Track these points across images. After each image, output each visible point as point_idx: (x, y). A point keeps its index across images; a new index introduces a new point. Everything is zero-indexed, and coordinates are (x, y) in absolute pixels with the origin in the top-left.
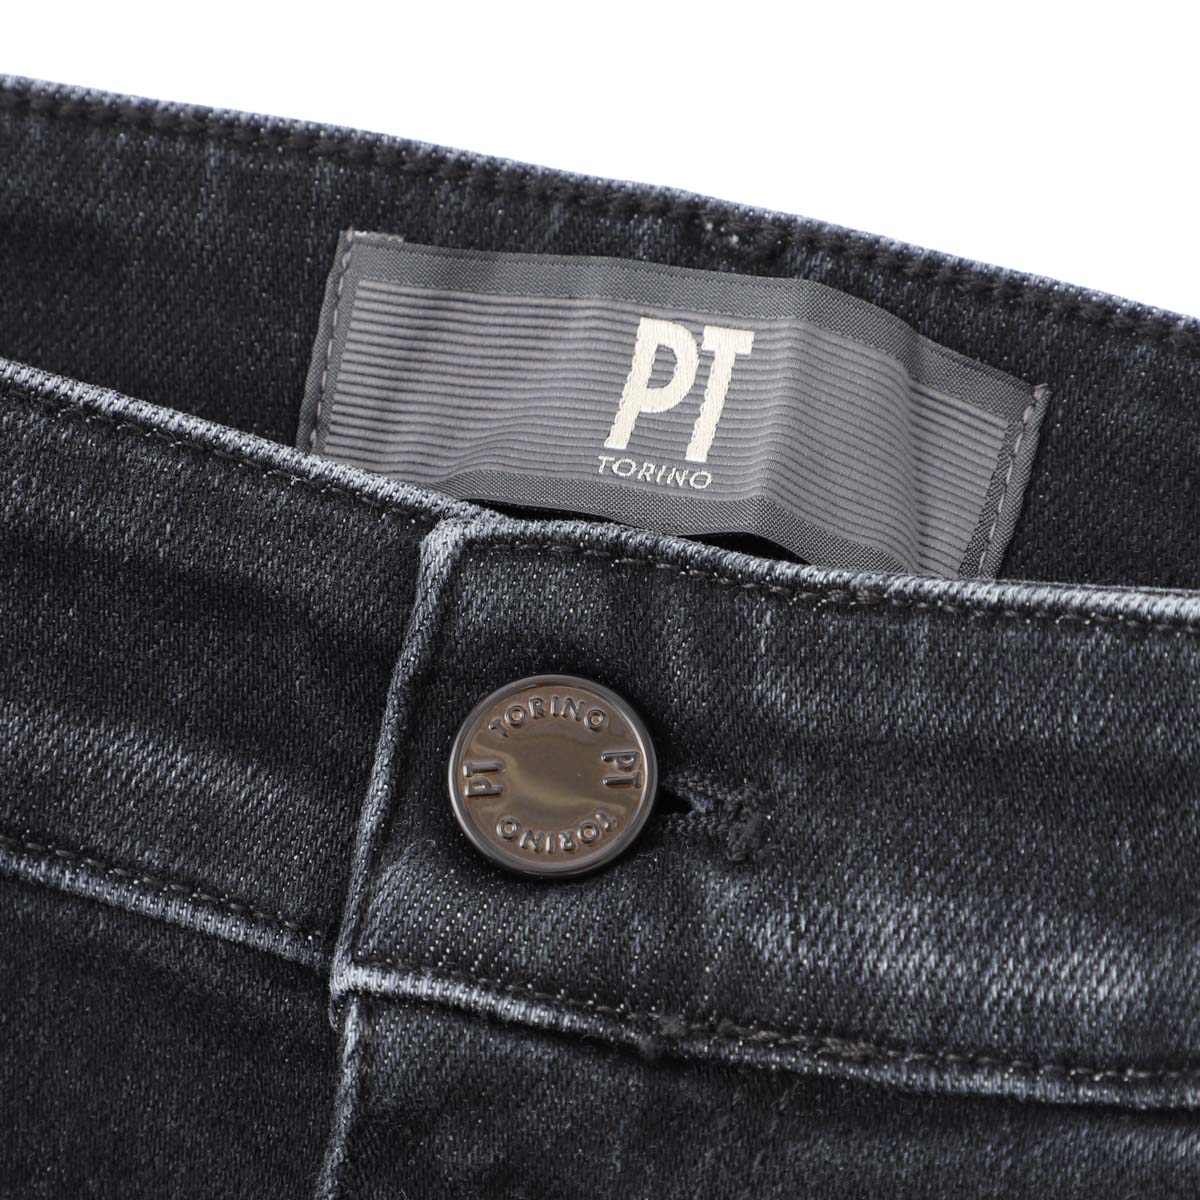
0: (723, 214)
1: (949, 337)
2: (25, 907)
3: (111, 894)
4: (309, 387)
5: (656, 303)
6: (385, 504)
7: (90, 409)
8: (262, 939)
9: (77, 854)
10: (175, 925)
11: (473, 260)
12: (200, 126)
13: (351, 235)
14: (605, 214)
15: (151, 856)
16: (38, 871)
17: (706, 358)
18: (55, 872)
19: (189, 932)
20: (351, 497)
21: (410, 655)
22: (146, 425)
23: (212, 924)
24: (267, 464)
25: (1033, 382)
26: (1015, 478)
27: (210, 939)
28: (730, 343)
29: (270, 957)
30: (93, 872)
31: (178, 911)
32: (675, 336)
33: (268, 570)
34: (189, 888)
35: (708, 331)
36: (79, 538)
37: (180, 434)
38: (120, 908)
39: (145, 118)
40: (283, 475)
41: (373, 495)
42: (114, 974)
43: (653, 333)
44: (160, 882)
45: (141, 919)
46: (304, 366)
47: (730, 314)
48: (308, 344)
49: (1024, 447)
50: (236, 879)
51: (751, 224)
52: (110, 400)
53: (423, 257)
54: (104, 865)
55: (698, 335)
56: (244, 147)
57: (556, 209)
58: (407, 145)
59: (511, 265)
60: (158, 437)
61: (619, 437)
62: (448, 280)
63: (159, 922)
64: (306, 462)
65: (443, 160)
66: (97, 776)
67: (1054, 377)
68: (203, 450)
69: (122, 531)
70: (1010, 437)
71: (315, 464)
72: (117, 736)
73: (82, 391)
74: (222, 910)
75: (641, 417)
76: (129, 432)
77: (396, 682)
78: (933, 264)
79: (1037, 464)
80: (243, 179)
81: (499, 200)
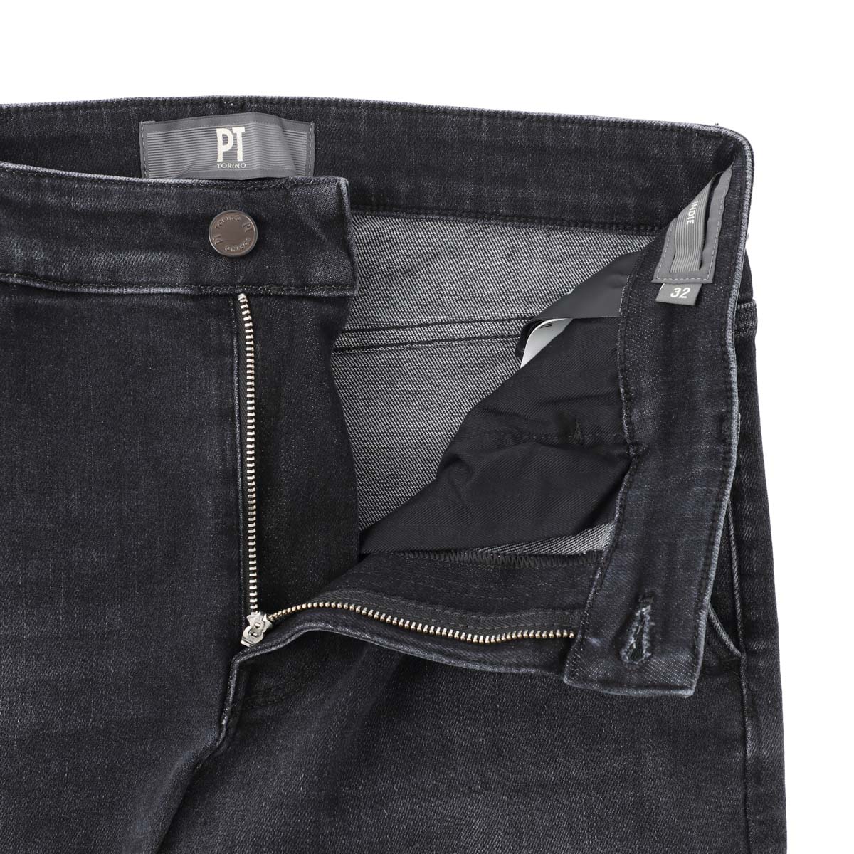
0: (228, 99)
1: (288, 117)
2: (116, 301)
3: (136, 291)
4: (142, 162)
5: (220, 125)
6: (171, 185)
7: (99, 179)
8: (175, 290)
9: (125, 285)
10: (153, 294)
11: (172, 123)
12: (99, 105)
13: (142, 123)
14: (200, 105)
15: (143, 280)
16: (117, 291)
17: (235, 135)
18: (121, 290)
19: (157, 294)
20: (162, 185)
22: (112, 180)
23: (162, 290)
24: (142, 183)
25: (310, 122)
26: (312, 145)
27: (162, 294)
28: (239, 130)
29: (177, 294)
30: (131, 287)
31: (153, 290)
32: (226, 131)
33: (150, 206)
34: (154, 284)
35: (233, 128)
36: (105, 210)
37: (120, 181)
38: (139, 294)
39: (85, 106)
40: (145, 185)
41: (167, 184)
42: (142, 311)
43: (220, 132)
44: (147, 285)
45: (144, 295)
46: (139, 156)
47: (238, 124)
48: (139, 151)
49: (312, 137)
50: (166, 279)
51: (235, 100)
52: (103, 177)
53: (161, 124)
54: (132, 285)
55: (231, 130)
56: (111, 108)
57: (188, 106)
59: (182, 122)
60: (116, 182)
61: (220, 159)
62: (168, 128)
63: (149, 294)
64: (150, 181)
65: (159, 100)
66: (125, 265)
67: (314, 120)
68: (126, 183)
69: (115, 205)
70: (308, 136)
72: (127, 254)
73: (96, 176)
74: (163, 287)
75: (224, 153)
76: (109, 183)
78: (280, 99)
79: (316, 141)
80: (113, 115)
81: (175, 107)
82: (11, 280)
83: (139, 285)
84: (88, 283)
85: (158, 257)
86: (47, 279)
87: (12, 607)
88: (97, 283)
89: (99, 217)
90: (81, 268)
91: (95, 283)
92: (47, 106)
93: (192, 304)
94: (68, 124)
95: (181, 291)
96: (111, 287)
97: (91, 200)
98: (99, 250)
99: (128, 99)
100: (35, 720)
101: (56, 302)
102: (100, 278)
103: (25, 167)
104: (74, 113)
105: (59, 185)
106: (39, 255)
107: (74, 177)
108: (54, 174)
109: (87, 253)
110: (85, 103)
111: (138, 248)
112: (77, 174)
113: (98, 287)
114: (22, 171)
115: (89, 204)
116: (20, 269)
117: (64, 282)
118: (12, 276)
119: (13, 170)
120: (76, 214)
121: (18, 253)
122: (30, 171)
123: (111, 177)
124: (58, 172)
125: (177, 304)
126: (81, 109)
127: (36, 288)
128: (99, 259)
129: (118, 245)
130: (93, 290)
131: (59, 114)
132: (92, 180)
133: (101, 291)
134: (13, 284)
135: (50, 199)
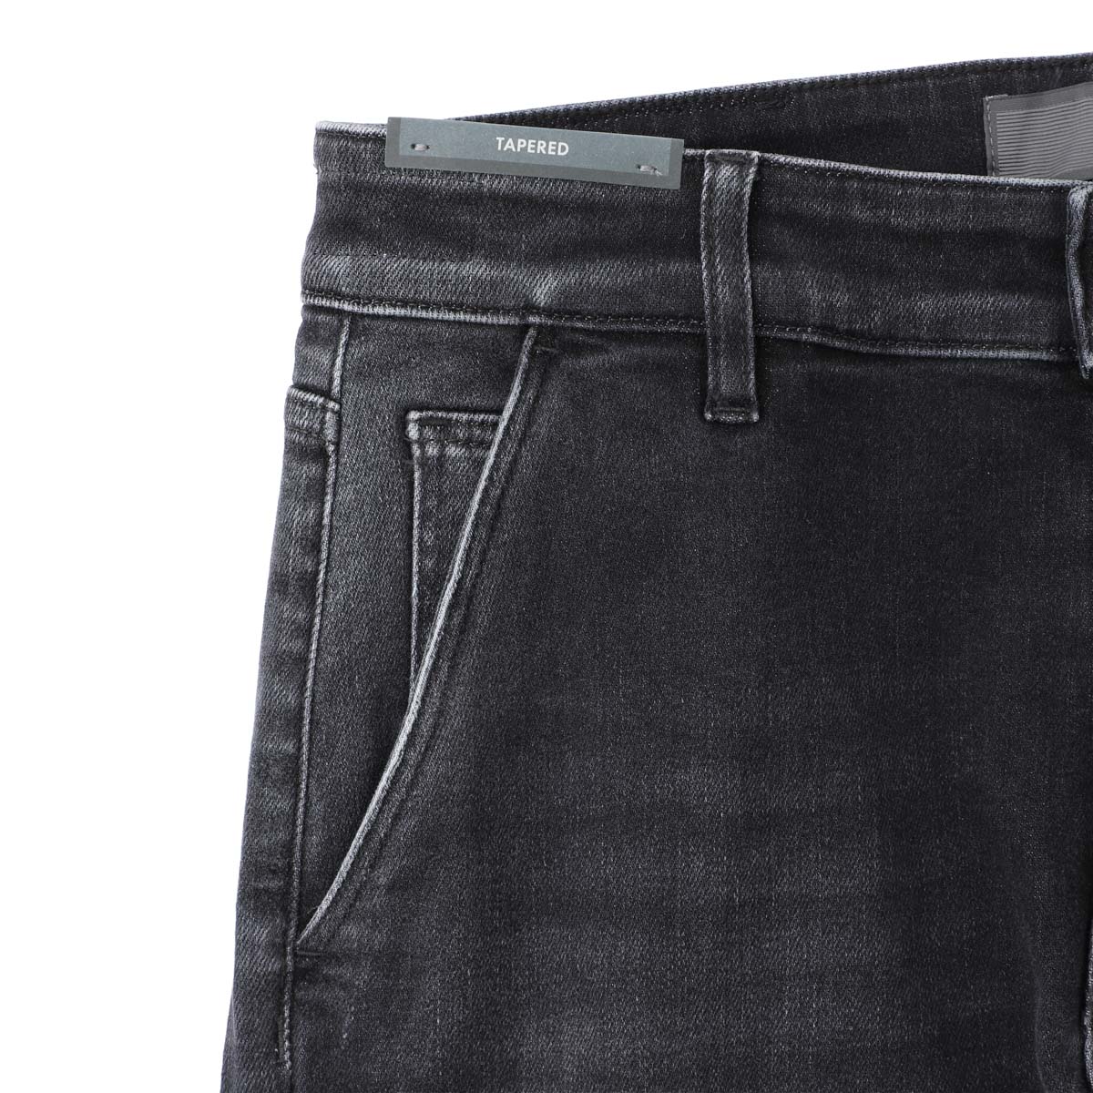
2: (944, 368)
3: (976, 354)
4: (988, 157)
6: (1042, 188)
7: (935, 180)
8: (1035, 355)
9: (958, 343)
10: (1002, 359)
11: (1035, 97)
13: (987, 98)
14: (1075, 67)
15: (988, 337)
16: (948, 353)
18: (954, 352)
19: (1007, 360)
21: (1075, 241)
22: (954, 182)
23: (1015, 354)
24: (997, 184)
27: (1014, 360)
29: (1039, 361)
30: (968, 348)
31: (1003, 353)
33: (1008, 222)
34: (1005, 344)
36: (941, 228)
37: (966, 182)
38: (980, 358)
40: (1002, 187)
41: (1036, 186)
42: (980, 384)
44: (993, 345)
45: (988, 359)
46: (984, 150)
48: (983, 142)
50: (1022, 336)
52: (940, 176)
53: (1017, 99)
54: (970, 344)
56: (940, 77)
57: (1057, 70)
58: (998, 61)
60: (958, 185)
62: (1030, 106)
63: (996, 360)
66: (962, 313)
69: (956, 222)
71: (1013, 180)
72: (966, 297)
73: (930, 175)
74: (1018, 349)
76: (948, 185)
77: (1071, 251)
80: (943, 89)
81: (1036, 72)
82: (804, 337)
83: (980, 344)
84: (905, 342)
85: (1010, 303)
86: (851, 334)
87: (800, 849)
88: (918, 340)
89: (931, 239)
90: (897, 317)
91: (917, 341)
92: (844, 80)
93: (1058, 375)
94: (877, 106)
95: (1044, 356)
96: (939, 347)
97: (920, 214)
98: (926, 290)
99: (965, 63)
100: (839, 1025)
101: (858, 370)
102: (923, 333)
103: (822, 163)
104: (885, 88)
105: (874, 192)
106: (842, 299)
107: (896, 178)
108: (866, 174)
109: (908, 296)
110: (901, 72)
111: (981, 287)
112: (901, 173)
113: (921, 347)
114: (818, 168)
115: (917, 220)
116: (816, 318)
117: (872, 339)
118: (805, 331)
119: (805, 168)
120: (896, 235)
121: (814, 295)
122: (829, 169)
123: (953, 177)
124: (872, 170)
125: (1037, 376)
126: (895, 81)
127: (835, 349)
128: (926, 305)
129: (954, 284)
130: (912, 352)
131: (863, 90)
132: (922, 182)
133: (923, 352)
134: (805, 343)
135: (859, 213)
